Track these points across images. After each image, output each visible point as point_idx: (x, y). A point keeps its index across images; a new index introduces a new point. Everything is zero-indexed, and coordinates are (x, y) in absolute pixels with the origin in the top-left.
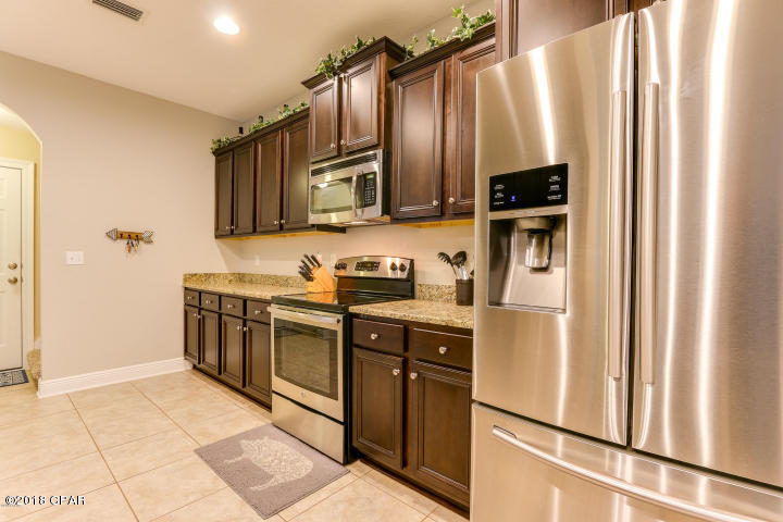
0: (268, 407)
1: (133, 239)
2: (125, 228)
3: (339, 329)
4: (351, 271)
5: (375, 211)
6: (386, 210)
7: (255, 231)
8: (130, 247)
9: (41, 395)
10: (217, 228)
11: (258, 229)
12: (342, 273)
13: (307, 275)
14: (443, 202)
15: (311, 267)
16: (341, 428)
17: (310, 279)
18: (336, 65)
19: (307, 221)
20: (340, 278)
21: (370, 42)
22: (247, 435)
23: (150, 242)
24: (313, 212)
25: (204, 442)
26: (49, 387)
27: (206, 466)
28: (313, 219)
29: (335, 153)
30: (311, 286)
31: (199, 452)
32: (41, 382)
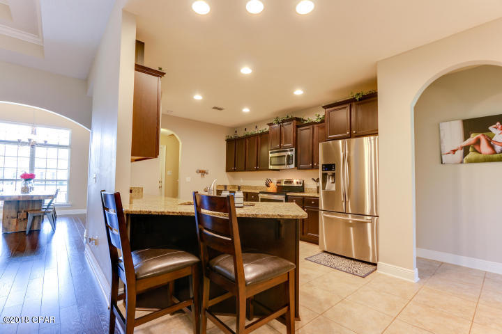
1: (203, 173)
2: (201, 169)
4: (282, 184)
5: (293, 166)
6: (296, 165)
7: (245, 170)
8: (203, 175)
10: (227, 168)
12: (279, 184)
13: (268, 186)
14: (313, 164)
15: (268, 182)
18: (279, 121)
19: (268, 168)
20: (278, 186)
21: (290, 117)
23: (207, 173)
24: (271, 165)
29: (279, 148)
30: (269, 189)
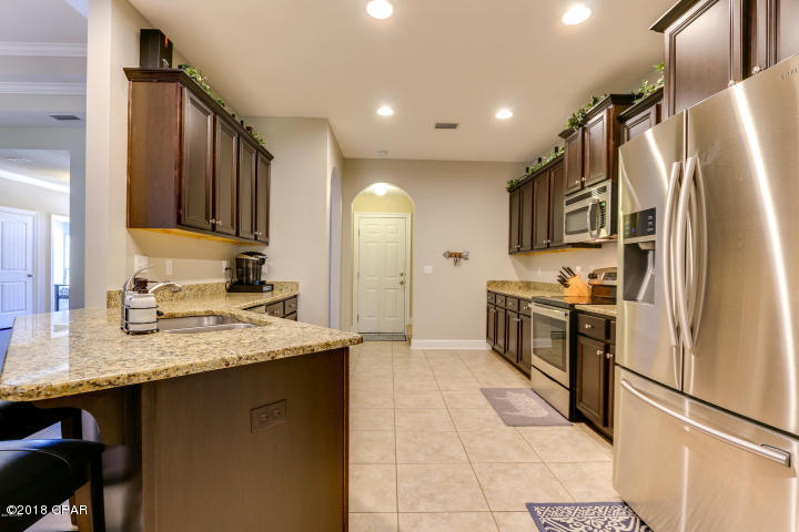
0: (529, 377)
1: (457, 257)
2: (453, 250)
3: (567, 319)
4: (600, 280)
5: (606, 232)
6: (612, 230)
7: (532, 249)
8: (456, 262)
9: (412, 347)
10: (510, 247)
11: (535, 247)
12: (595, 282)
13: (563, 282)
15: (568, 275)
16: (568, 392)
17: (567, 286)
18: (579, 120)
19: (562, 240)
20: (594, 286)
22: (511, 390)
23: (466, 259)
24: (567, 233)
25: (486, 387)
26: (416, 344)
27: (483, 397)
28: (567, 239)
29: (579, 188)
30: (567, 292)
31: (482, 390)
32: (412, 341)
